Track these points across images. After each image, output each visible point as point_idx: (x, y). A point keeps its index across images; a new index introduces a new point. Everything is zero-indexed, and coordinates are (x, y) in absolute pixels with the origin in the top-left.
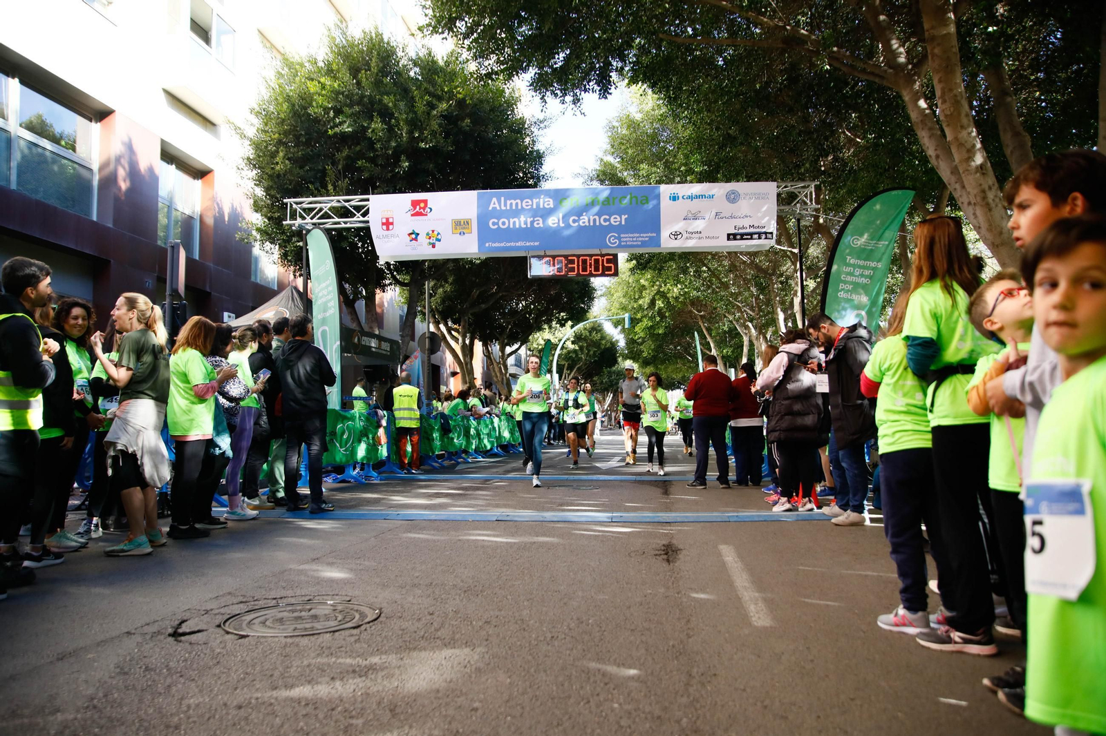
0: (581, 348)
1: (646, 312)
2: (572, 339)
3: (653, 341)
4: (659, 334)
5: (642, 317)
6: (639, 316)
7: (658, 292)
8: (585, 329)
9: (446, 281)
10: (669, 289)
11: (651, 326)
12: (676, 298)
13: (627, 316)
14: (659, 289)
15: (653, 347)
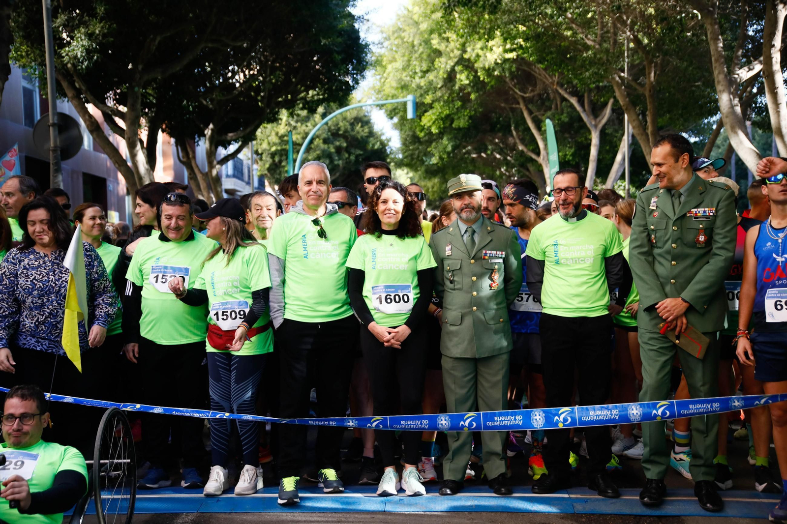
0: (339, 150)
1: (439, 94)
2: (324, 135)
3: (449, 140)
4: (459, 129)
5: (433, 101)
6: (428, 99)
7: (461, 61)
8: (345, 119)
9: (93, 14)
10: (478, 56)
11: (448, 116)
12: (489, 71)
13: (409, 98)
14: (462, 55)
15: (449, 148)
